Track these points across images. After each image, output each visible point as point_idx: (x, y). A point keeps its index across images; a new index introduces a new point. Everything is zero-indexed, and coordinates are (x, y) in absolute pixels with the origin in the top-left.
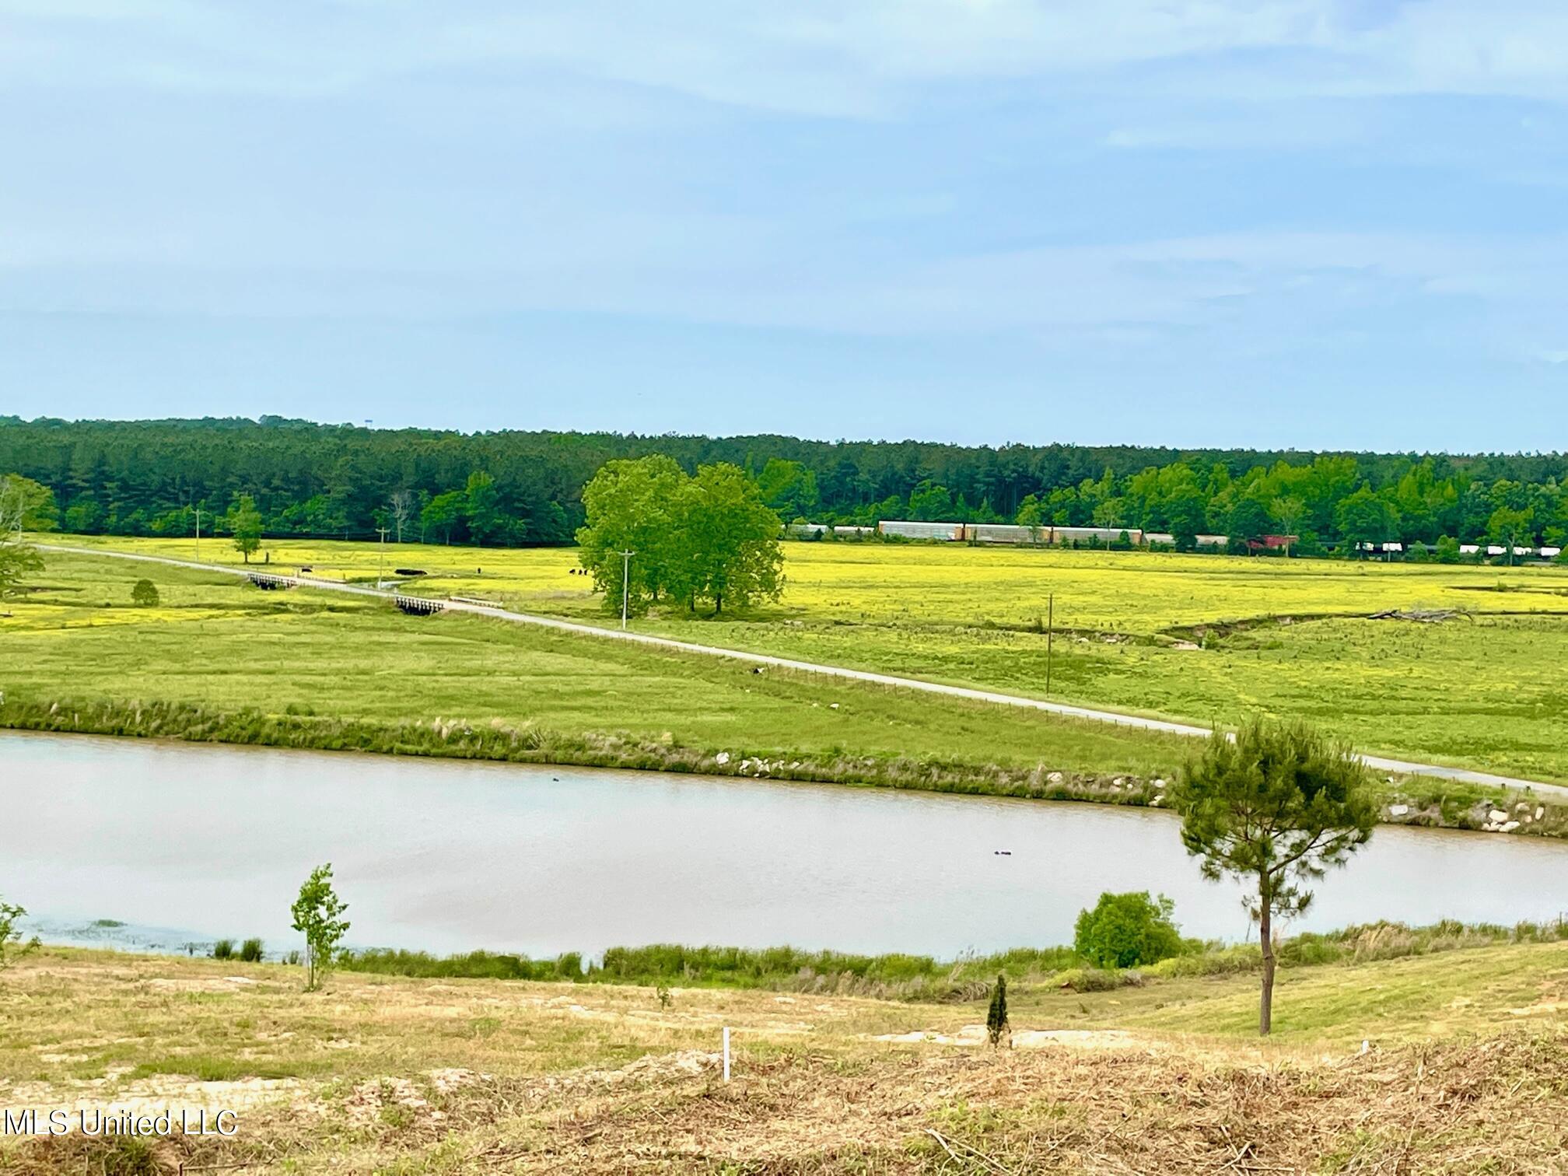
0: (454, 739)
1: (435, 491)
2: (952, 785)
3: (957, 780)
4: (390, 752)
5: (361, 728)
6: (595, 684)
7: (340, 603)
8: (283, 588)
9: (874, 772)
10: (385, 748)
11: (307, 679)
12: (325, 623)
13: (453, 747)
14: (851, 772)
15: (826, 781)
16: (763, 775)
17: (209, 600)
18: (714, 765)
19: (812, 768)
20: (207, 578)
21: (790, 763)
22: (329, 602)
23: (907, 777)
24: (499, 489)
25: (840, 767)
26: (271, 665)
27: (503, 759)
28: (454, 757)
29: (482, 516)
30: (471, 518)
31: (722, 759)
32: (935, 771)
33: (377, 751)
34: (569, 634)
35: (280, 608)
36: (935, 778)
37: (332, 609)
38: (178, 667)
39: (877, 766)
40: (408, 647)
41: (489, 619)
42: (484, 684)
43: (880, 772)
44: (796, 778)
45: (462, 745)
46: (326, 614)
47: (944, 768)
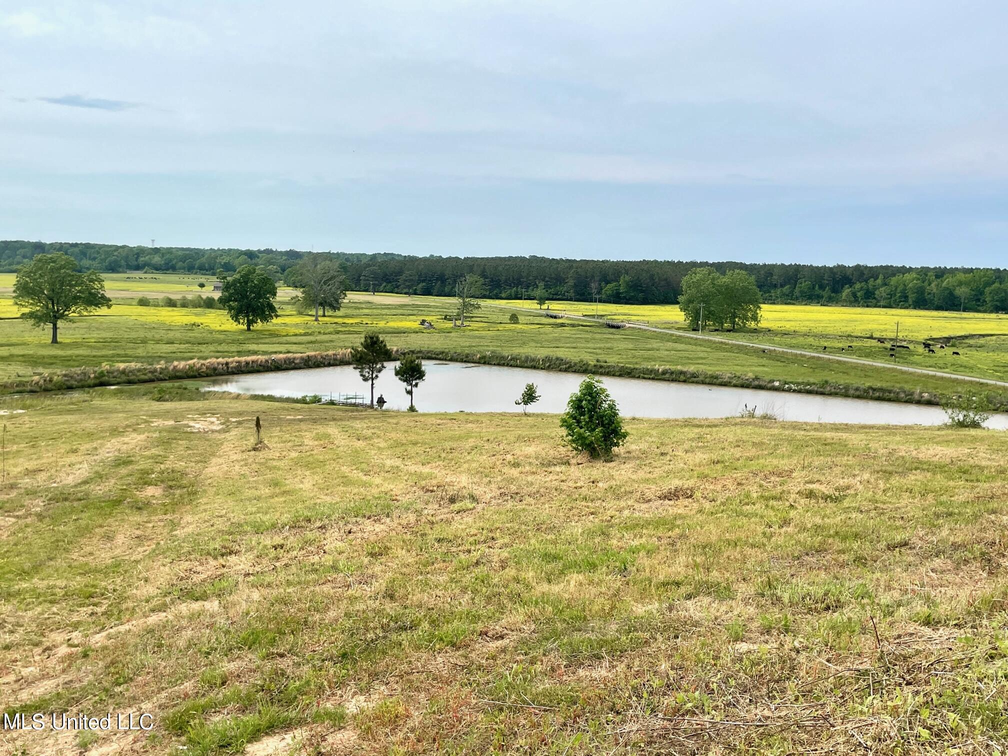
0: (664, 373)
1: (607, 283)
2: (879, 397)
3: (881, 395)
4: (639, 377)
5: (627, 368)
6: (702, 355)
7: (585, 324)
8: (559, 318)
9: (843, 391)
10: (637, 376)
11: (589, 350)
12: (582, 330)
13: (664, 376)
14: (833, 390)
15: (822, 394)
16: (794, 391)
17: (536, 322)
18: (774, 386)
19: (816, 389)
20: (529, 314)
21: (806, 386)
22: (581, 323)
23: (858, 393)
24: (632, 282)
25: (828, 388)
26: (574, 345)
27: (685, 381)
28: (664, 380)
29: (626, 292)
30: (622, 293)
31: (777, 384)
32: (871, 392)
33: (634, 377)
34: (680, 336)
35: (563, 325)
36: (871, 394)
37: (582, 326)
38: (539, 345)
39: (844, 388)
40: (619, 339)
41: (645, 330)
42: (657, 354)
43: (846, 391)
44: (809, 392)
45: (667, 376)
46: (581, 327)
47: (874, 390)
